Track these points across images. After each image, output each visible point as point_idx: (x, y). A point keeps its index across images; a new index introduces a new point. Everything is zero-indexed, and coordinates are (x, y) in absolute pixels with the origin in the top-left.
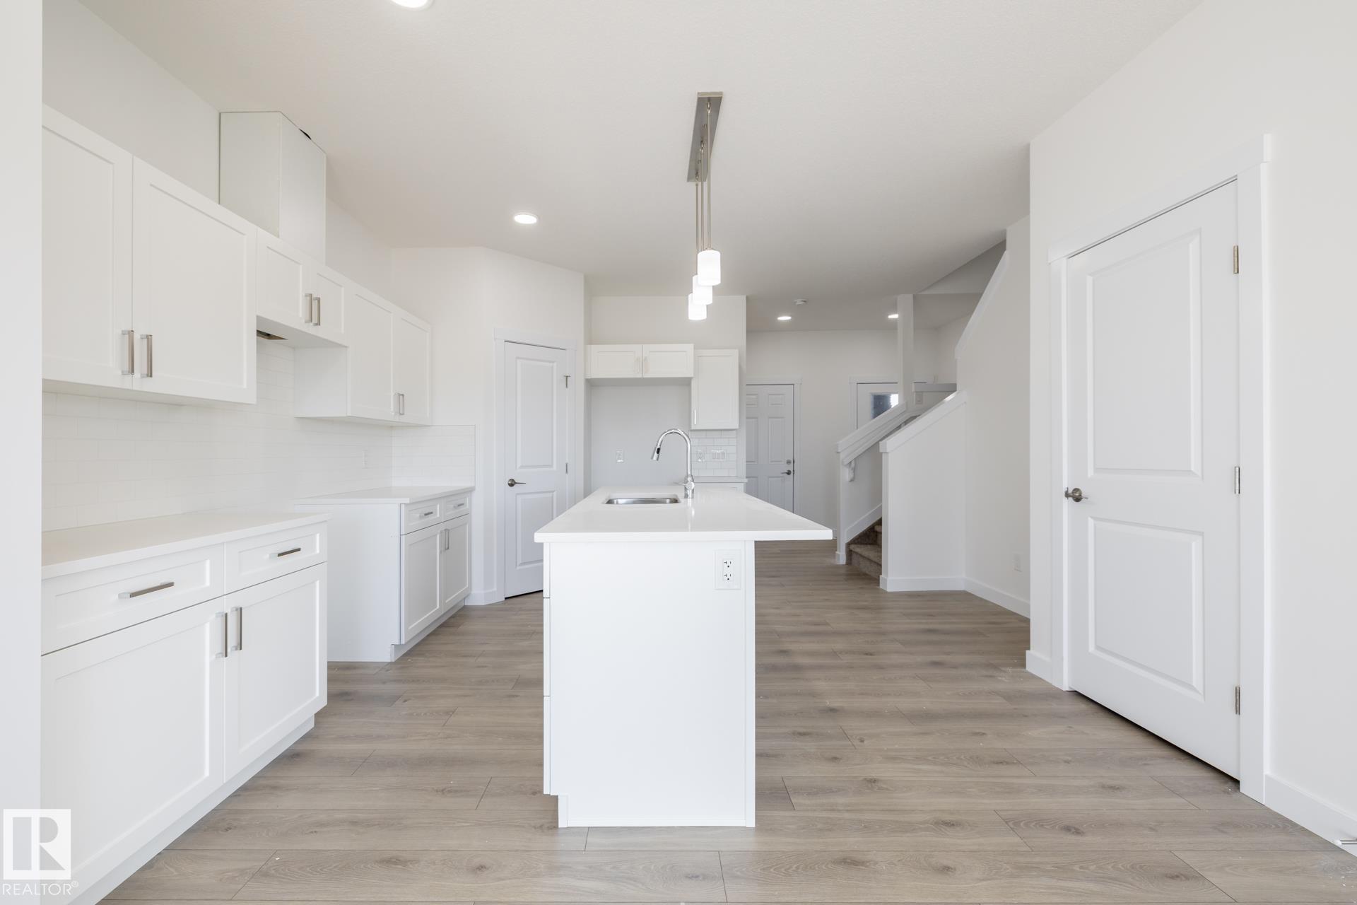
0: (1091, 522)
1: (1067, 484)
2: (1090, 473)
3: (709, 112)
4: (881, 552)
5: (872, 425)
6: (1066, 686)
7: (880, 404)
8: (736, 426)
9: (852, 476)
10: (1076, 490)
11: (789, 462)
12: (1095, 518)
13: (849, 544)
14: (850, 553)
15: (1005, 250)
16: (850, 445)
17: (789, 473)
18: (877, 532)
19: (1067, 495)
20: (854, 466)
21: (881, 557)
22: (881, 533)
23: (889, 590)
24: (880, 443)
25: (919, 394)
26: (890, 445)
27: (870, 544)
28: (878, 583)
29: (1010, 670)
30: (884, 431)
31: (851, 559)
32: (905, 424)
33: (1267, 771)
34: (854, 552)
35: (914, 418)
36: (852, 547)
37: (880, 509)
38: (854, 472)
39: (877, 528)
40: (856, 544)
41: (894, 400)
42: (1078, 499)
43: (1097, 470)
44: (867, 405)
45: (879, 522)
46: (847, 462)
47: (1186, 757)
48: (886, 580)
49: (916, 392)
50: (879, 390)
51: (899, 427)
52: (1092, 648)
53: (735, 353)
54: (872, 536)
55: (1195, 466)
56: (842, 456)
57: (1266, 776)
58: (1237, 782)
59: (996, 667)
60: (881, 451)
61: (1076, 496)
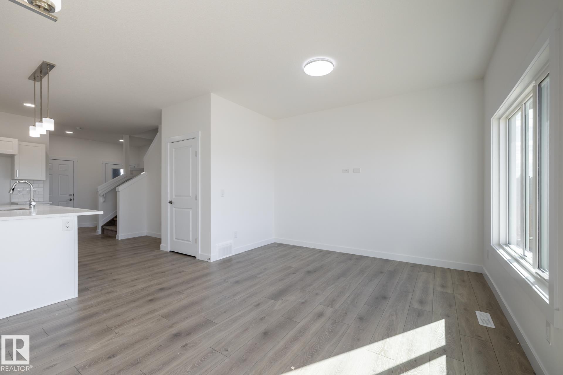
0: (174, 209)
1: (169, 200)
2: (174, 197)
3: (49, 68)
4: (117, 227)
5: (111, 181)
6: (169, 251)
7: (116, 173)
8: (44, 179)
9: (104, 200)
10: (171, 201)
11: (71, 195)
12: (175, 208)
13: (102, 227)
14: (103, 229)
15: (158, 131)
16: (103, 189)
17: (71, 200)
18: (115, 221)
19: (169, 202)
20: (105, 196)
21: (116, 229)
22: (116, 221)
23: (120, 239)
24: (116, 188)
25: (132, 171)
26: (120, 189)
27: (112, 225)
28: (115, 237)
29: (156, 251)
30: (117, 184)
31: (104, 232)
32: (126, 182)
33: (200, 253)
34: (105, 229)
35: (130, 179)
36: (104, 227)
37: (116, 212)
38: (105, 199)
39: (115, 219)
40: (106, 226)
41: (122, 172)
42: (171, 203)
43: (175, 196)
44: (110, 173)
45: (116, 217)
46: (102, 195)
47: (188, 256)
48: (118, 236)
49: (130, 170)
50: (116, 167)
51: (124, 182)
52: (174, 239)
53: (44, 146)
54: (113, 222)
55: (191, 195)
56: (99, 192)
57: (200, 254)
58: (196, 257)
59: (153, 251)
60: (116, 191)
61: (171, 202)
